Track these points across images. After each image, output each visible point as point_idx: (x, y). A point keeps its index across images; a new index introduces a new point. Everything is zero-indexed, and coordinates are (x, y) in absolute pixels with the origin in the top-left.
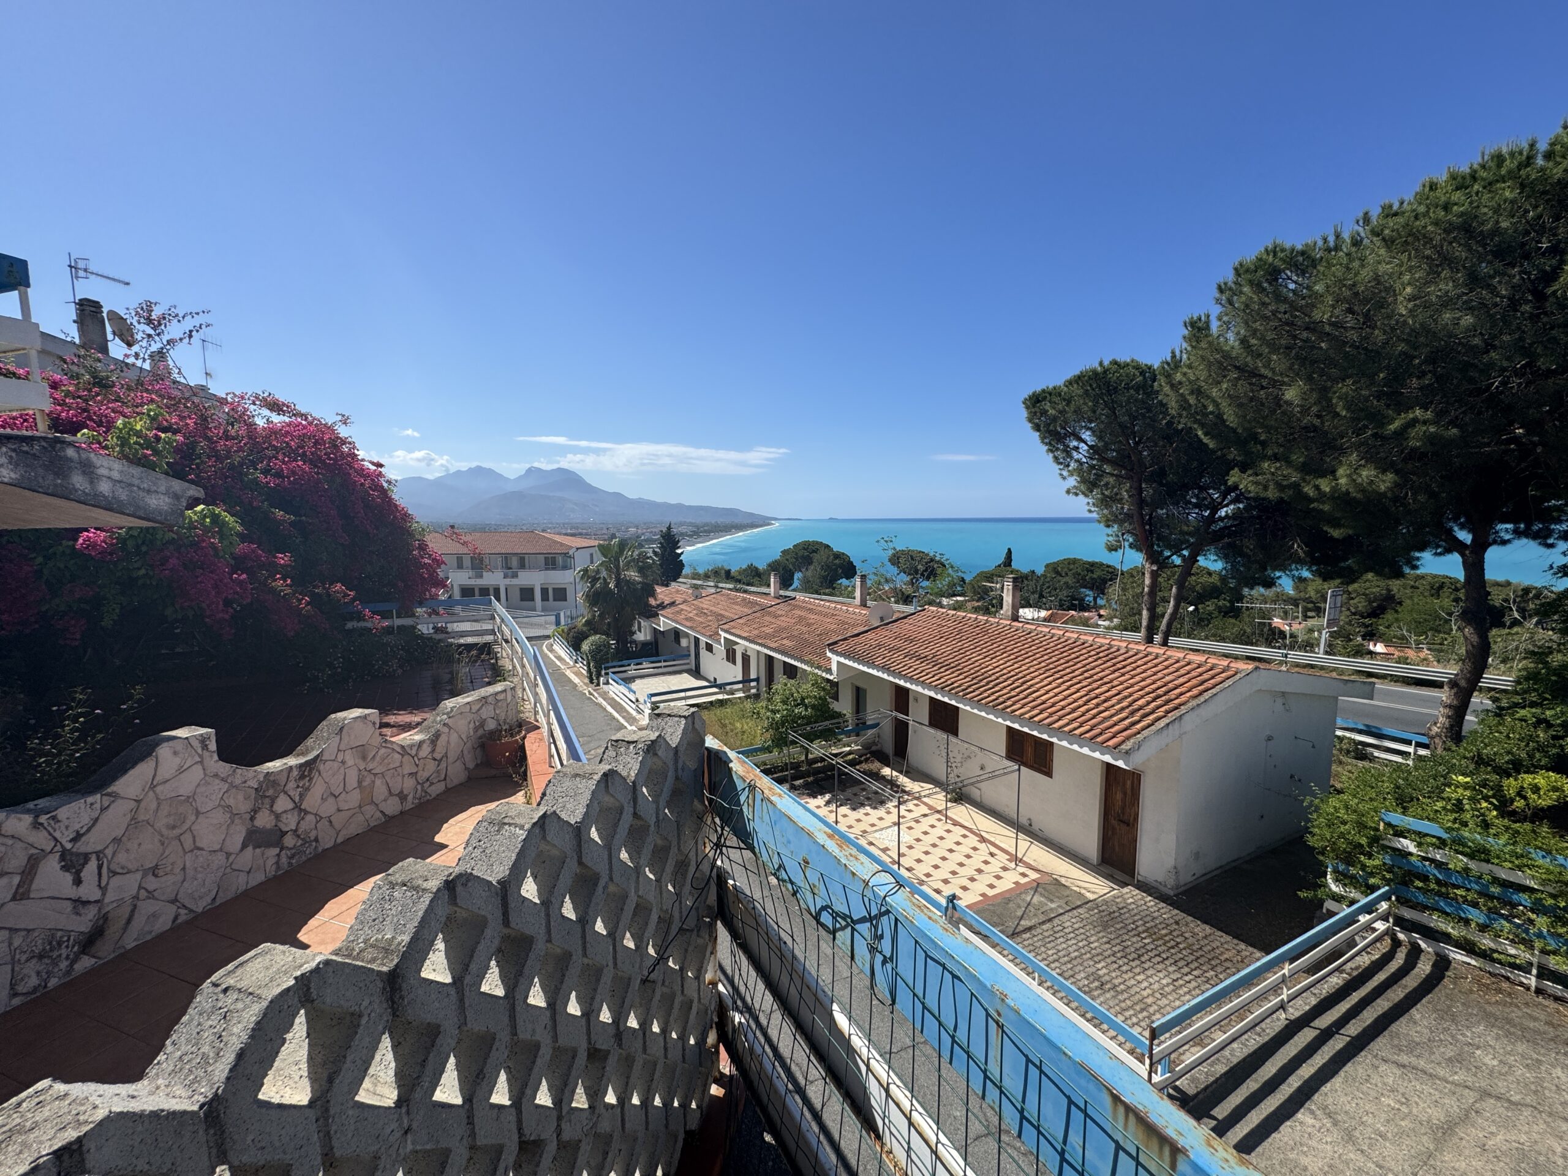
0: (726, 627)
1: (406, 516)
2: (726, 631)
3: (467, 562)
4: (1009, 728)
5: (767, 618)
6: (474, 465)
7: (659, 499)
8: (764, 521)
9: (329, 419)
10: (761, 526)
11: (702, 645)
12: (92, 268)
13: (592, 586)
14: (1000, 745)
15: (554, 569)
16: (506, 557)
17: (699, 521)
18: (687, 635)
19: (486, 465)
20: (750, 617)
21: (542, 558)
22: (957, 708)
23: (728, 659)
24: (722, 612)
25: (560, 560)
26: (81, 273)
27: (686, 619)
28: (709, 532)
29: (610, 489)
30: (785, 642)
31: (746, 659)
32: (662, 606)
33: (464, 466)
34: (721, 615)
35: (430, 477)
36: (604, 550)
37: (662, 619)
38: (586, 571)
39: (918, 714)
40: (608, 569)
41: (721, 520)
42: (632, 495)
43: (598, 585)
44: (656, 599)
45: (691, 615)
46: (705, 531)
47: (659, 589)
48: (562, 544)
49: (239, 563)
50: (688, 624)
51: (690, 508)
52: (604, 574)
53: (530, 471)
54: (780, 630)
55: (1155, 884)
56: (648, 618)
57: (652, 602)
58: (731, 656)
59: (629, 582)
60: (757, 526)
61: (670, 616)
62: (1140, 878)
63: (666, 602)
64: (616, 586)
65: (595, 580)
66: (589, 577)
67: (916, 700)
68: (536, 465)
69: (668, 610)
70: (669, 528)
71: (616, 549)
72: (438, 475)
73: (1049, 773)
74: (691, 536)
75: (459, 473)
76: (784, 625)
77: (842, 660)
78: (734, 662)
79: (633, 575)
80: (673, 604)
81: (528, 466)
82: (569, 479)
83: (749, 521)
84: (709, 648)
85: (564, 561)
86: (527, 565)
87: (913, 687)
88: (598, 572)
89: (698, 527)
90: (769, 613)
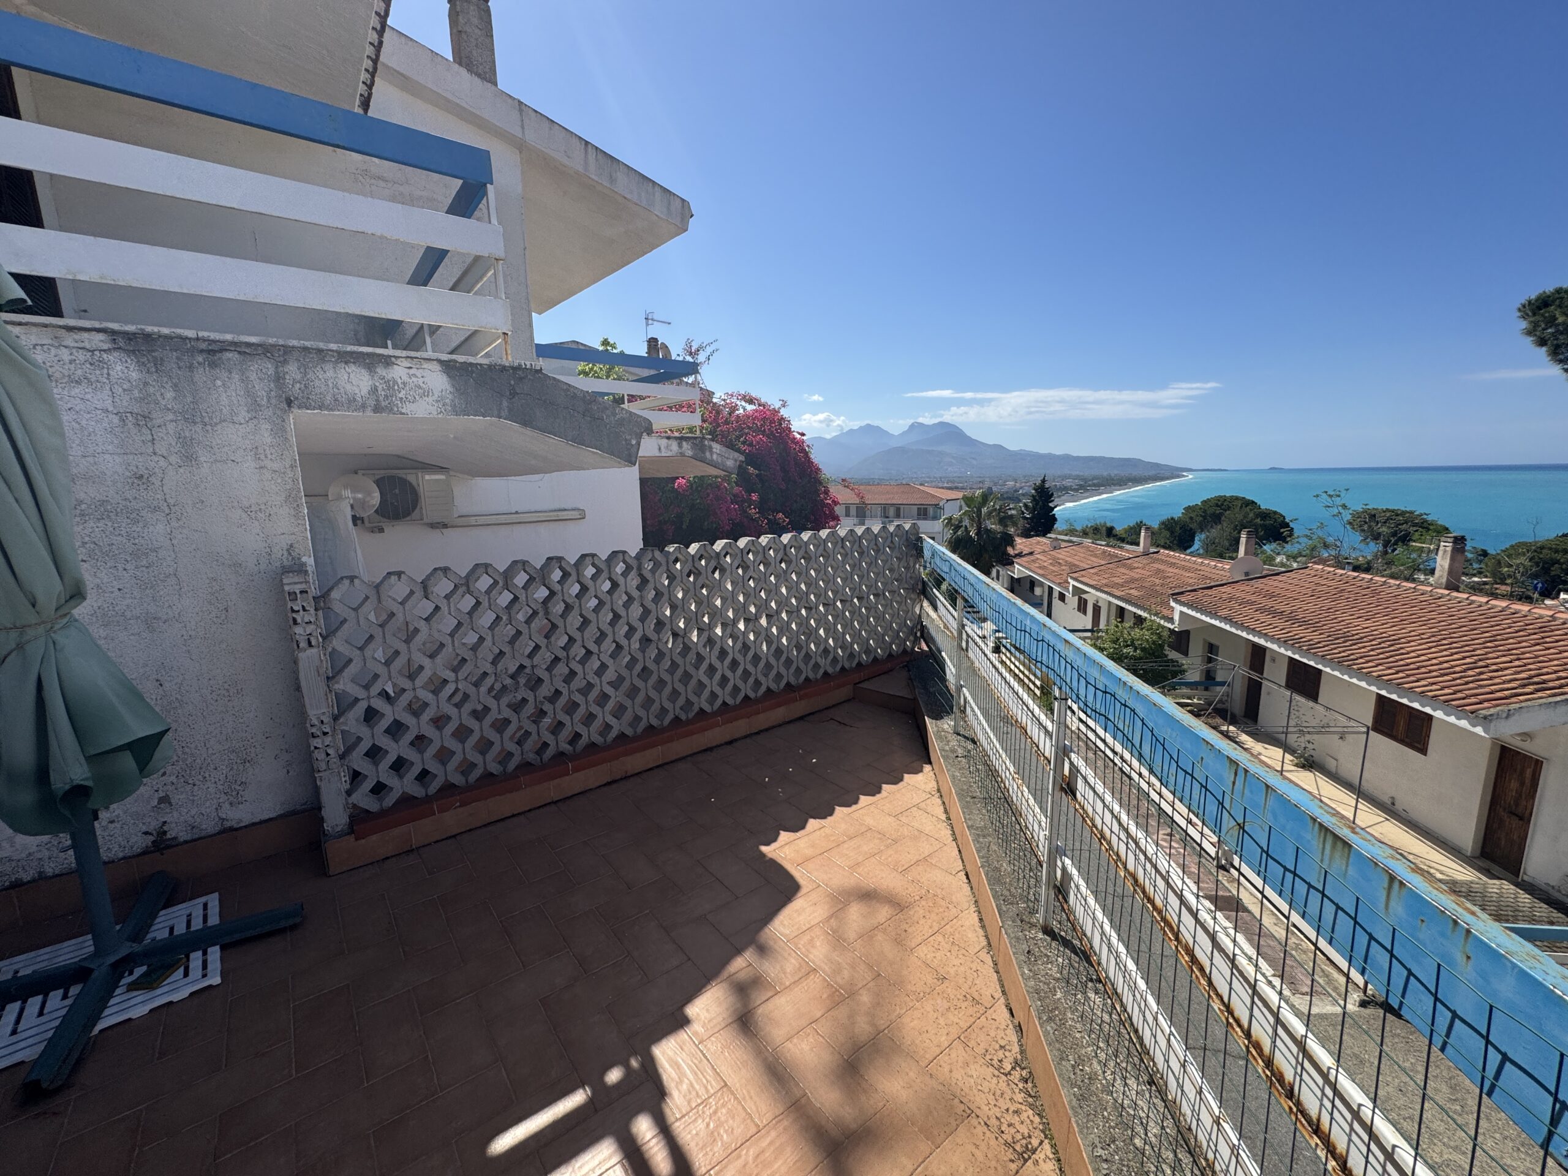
0: (1074, 575)
1: (818, 470)
2: (1075, 579)
3: (853, 511)
4: (1380, 697)
5: (1123, 570)
6: (863, 423)
7: (1043, 450)
8: (1174, 472)
9: (777, 405)
10: (1168, 479)
11: (1056, 595)
12: (655, 318)
13: (955, 533)
14: (1367, 716)
15: (925, 519)
16: (885, 508)
17: (1087, 473)
18: (1042, 584)
19: (875, 423)
20: (1102, 568)
21: (915, 509)
22: (1320, 671)
23: (1079, 610)
24: (1077, 563)
25: (931, 511)
26: (650, 322)
27: (1040, 568)
28: (1099, 485)
29: (990, 441)
30: (1132, 591)
31: (1097, 609)
32: (1020, 555)
33: (856, 425)
34: (1075, 565)
35: (828, 437)
36: (968, 500)
37: (1017, 566)
38: (950, 519)
39: (1275, 676)
40: (972, 519)
41: (1114, 472)
42: (1012, 446)
43: (959, 533)
44: (1014, 549)
45: (1045, 564)
46: (1094, 485)
47: (1019, 540)
48: (933, 496)
49: (736, 499)
50: (1041, 572)
51: (1078, 458)
52: (966, 522)
53: (912, 426)
54: (1133, 580)
55: (1544, 887)
56: (1004, 565)
57: (1010, 551)
58: (1082, 606)
59: (988, 531)
60: (1162, 479)
61: (1024, 564)
62: (1526, 878)
63: (1024, 553)
64: (977, 534)
65: (958, 527)
66: (952, 525)
67: (1274, 660)
68: (921, 420)
69: (1024, 559)
70: (1044, 481)
71: (980, 500)
72: (834, 434)
73: (1423, 751)
74: (1076, 490)
75: (851, 431)
76: (1137, 576)
77: (1185, 610)
78: (1085, 613)
79: (993, 526)
80: (1031, 553)
81: (912, 421)
82: (951, 433)
83: (1152, 473)
84: (1062, 597)
85: (935, 512)
86: (902, 515)
87: (1269, 645)
88: (961, 521)
89: (1085, 480)
90: (1124, 566)
